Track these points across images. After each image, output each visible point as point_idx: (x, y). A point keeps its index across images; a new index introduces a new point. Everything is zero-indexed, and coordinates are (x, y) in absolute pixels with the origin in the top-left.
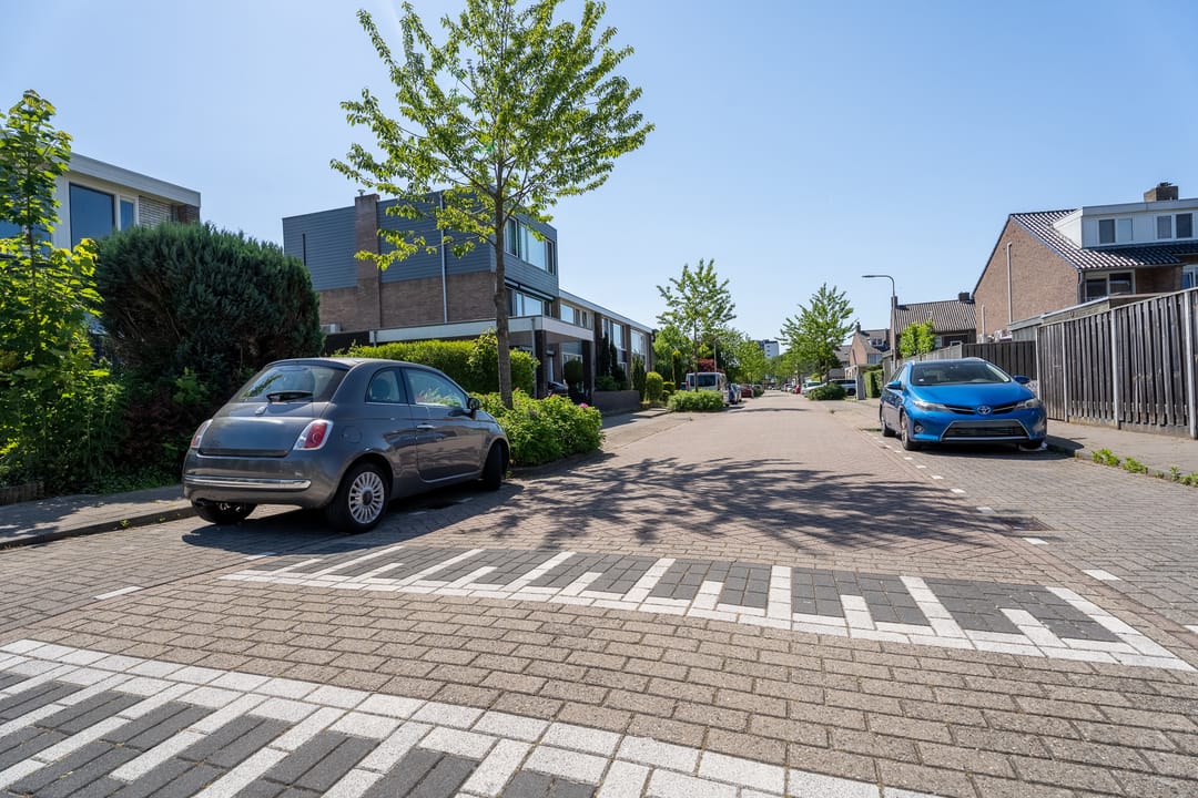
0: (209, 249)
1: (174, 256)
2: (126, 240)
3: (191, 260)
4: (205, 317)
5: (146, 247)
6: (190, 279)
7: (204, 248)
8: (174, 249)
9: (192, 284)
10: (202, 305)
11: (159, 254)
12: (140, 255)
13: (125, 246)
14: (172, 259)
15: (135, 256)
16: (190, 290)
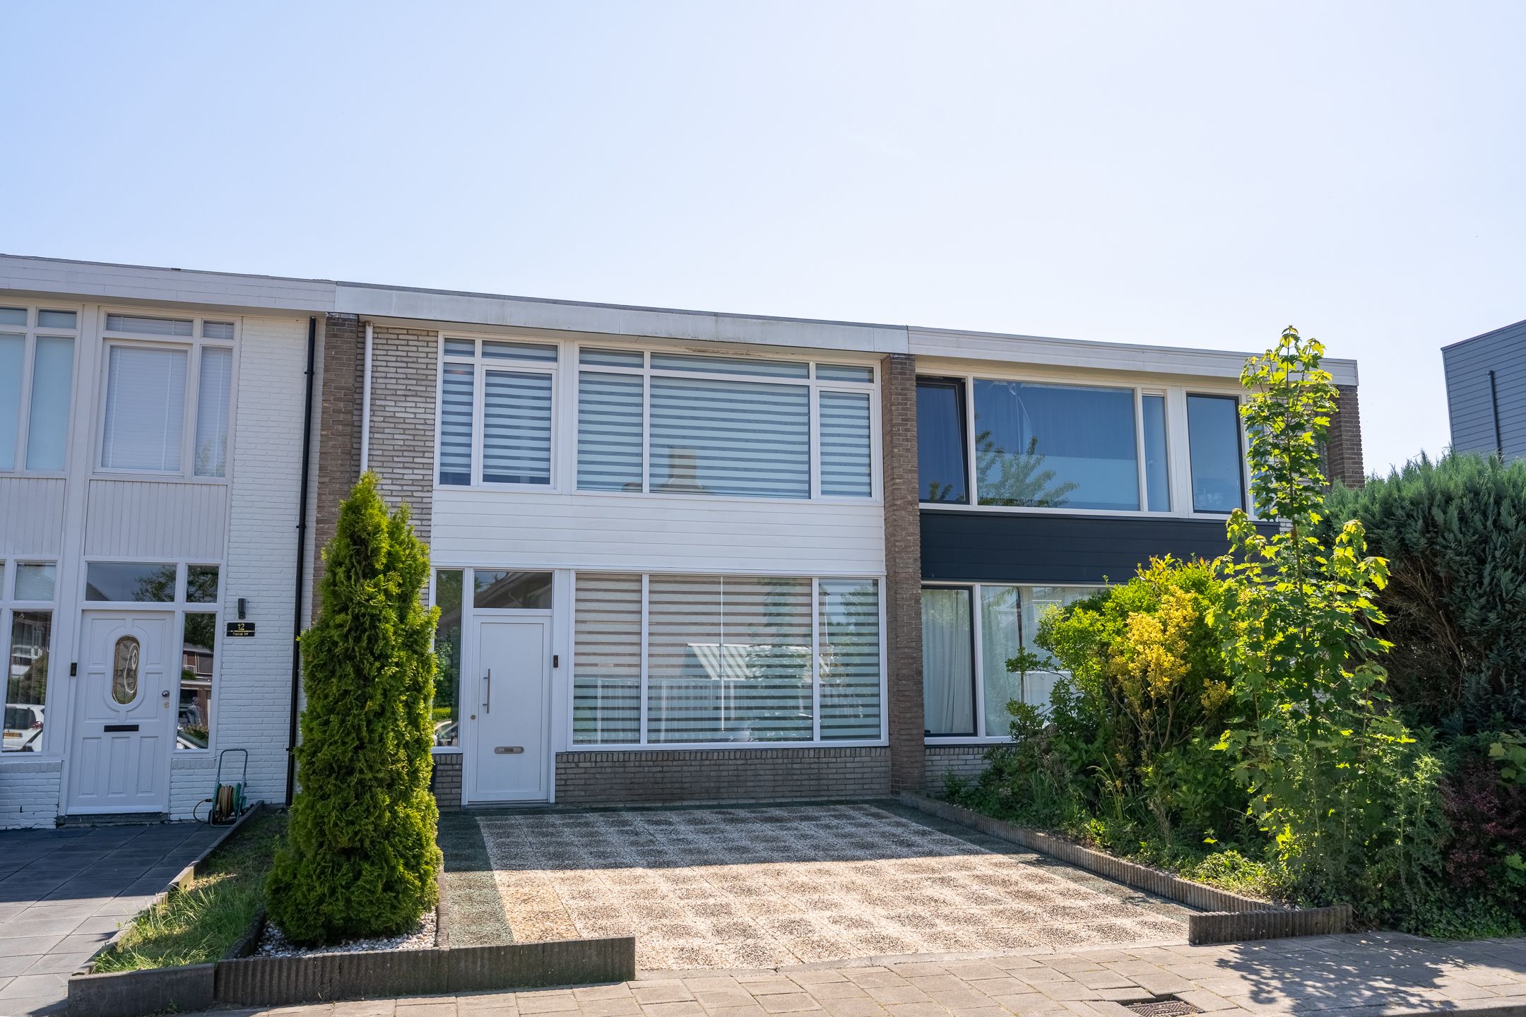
0: (1506, 504)
1: (1455, 525)
2: (1376, 508)
3: (1480, 527)
4: (1514, 625)
5: (1409, 516)
6: (1482, 562)
7: (1498, 503)
8: (1453, 512)
9: (1488, 568)
10: (1508, 607)
11: (1430, 524)
12: (1401, 526)
13: (1373, 516)
14: (1450, 531)
15: (1392, 531)
16: (1486, 581)
